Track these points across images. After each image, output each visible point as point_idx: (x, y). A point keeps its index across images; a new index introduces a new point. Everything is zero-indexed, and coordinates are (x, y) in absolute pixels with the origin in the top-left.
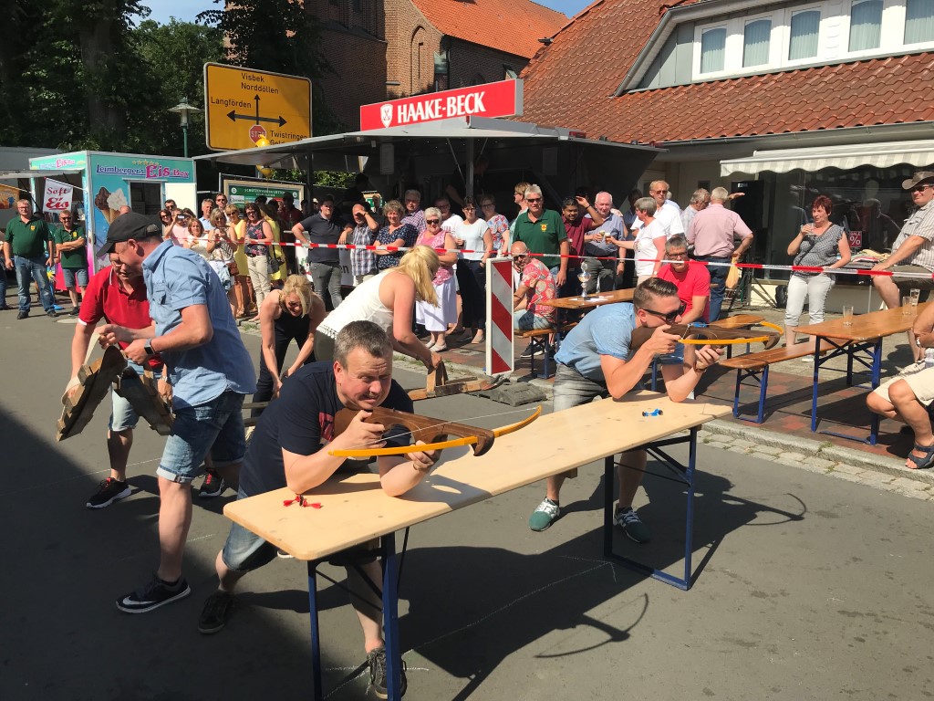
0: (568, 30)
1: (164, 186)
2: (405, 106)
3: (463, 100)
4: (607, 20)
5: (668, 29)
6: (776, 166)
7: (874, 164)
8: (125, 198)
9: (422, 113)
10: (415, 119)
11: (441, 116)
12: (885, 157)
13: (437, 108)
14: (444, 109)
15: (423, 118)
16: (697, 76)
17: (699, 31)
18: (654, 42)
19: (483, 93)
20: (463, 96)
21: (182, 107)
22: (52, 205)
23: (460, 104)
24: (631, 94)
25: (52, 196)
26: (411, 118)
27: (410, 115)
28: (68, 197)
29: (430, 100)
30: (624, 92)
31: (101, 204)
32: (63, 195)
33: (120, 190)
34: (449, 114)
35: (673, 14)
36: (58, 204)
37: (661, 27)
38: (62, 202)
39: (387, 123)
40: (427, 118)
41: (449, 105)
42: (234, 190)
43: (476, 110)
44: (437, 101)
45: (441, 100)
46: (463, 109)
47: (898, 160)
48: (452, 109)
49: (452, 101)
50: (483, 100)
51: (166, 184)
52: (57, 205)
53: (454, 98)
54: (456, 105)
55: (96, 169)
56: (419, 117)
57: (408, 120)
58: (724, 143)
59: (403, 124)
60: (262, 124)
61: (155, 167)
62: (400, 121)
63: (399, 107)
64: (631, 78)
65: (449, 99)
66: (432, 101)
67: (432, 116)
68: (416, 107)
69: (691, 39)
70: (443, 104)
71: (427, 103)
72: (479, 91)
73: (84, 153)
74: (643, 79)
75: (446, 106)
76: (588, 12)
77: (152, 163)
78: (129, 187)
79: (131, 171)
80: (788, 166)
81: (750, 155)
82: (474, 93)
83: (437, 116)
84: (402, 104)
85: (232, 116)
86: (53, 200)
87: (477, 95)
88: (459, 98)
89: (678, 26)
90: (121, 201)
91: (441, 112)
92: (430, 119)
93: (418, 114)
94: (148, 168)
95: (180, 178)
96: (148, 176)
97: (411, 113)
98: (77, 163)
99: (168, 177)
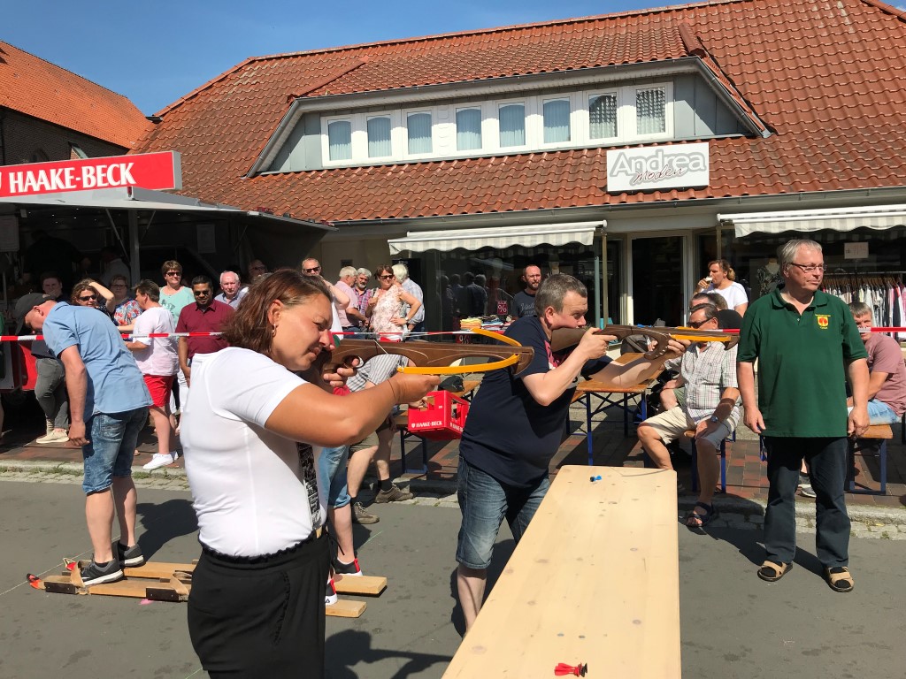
0: (178, 109)
2: (20, 174)
3: (104, 171)
4: (219, 103)
5: (296, 117)
6: (440, 245)
7: (521, 244)
9: (46, 183)
10: (36, 188)
11: (74, 187)
12: (529, 238)
13: (68, 177)
14: (78, 179)
15: (48, 188)
16: (327, 163)
17: (325, 122)
18: (283, 128)
19: (131, 165)
20: (105, 166)
23: (100, 175)
24: (263, 176)
26: (30, 188)
27: (27, 184)
29: (57, 168)
30: (256, 174)
34: (85, 185)
35: (301, 104)
37: (290, 114)
40: (54, 188)
41: (85, 176)
43: (123, 182)
44: (67, 171)
45: (73, 169)
46: (105, 180)
47: (539, 241)
48: (89, 179)
49: (88, 171)
50: (131, 171)
53: (91, 169)
54: (95, 175)
56: (42, 187)
57: (26, 190)
58: (380, 224)
59: (17, 194)
62: (13, 190)
63: (12, 175)
64: (263, 160)
65: (84, 169)
66: (60, 170)
67: (62, 187)
68: (36, 176)
69: (319, 132)
70: (77, 173)
71: (53, 171)
72: (126, 162)
74: (273, 162)
75: (80, 175)
76: (196, 95)
80: (451, 245)
81: (405, 236)
82: (119, 163)
83: (68, 186)
84: (15, 171)
87: (123, 166)
88: (99, 168)
89: (304, 116)
91: (73, 182)
92: (59, 190)
93: (40, 183)
97: (30, 182)
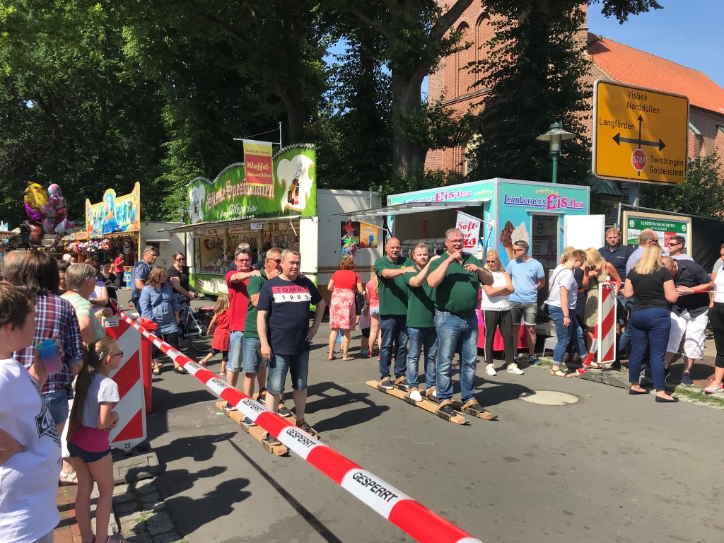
1: (562, 218)
8: (527, 233)
21: (557, 131)
28: (475, 233)
32: (471, 231)
33: (523, 224)
36: (467, 240)
38: (470, 239)
42: (632, 223)
51: (565, 216)
55: (506, 201)
60: (644, 148)
61: (555, 197)
73: (496, 180)
77: (552, 192)
78: (531, 217)
79: (533, 202)
85: (617, 139)
94: (549, 198)
95: (576, 210)
96: (549, 208)
98: (476, 194)
99: (565, 208)
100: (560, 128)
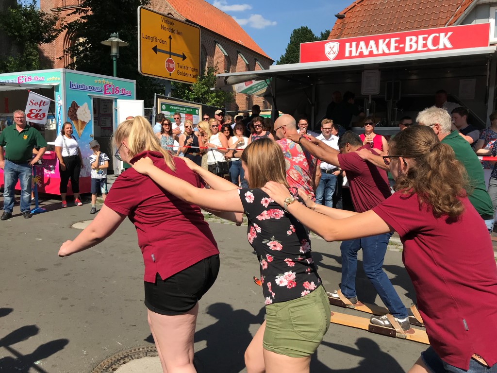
1: (116, 101)
2: (354, 44)
3: (425, 39)
8: (89, 111)
9: (374, 49)
10: (366, 53)
11: (398, 51)
13: (393, 44)
14: (401, 46)
15: (375, 52)
16: (492, 39)
17: (493, 11)
18: (466, 15)
19: (450, 34)
20: (426, 36)
21: (114, 39)
22: (32, 115)
23: (421, 42)
25: (34, 107)
26: (361, 53)
27: (359, 50)
29: (384, 38)
31: (72, 115)
32: (42, 107)
33: (86, 104)
34: (407, 49)
36: (37, 114)
38: (41, 113)
39: (331, 56)
40: (380, 52)
41: (408, 43)
42: (164, 107)
43: (441, 46)
44: (393, 40)
45: (398, 39)
46: (425, 45)
48: (411, 47)
49: (411, 40)
50: (450, 39)
51: (118, 100)
52: (36, 116)
53: (414, 38)
54: (417, 42)
55: (70, 86)
56: (371, 52)
57: (358, 54)
59: (350, 57)
60: (173, 58)
61: (110, 86)
62: (347, 54)
63: (347, 45)
65: (408, 39)
66: (387, 40)
67: (387, 51)
68: (367, 45)
69: (488, 17)
70: (403, 41)
71: (381, 41)
72: (446, 31)
73: (61, 70)
75: (404, 43)
77: (108, 82)
78: (92, 101)
79: (93, 89)
82: (439, 33)
83: (392, 50)
84: (351, 41)
85: (155, 49)
86: (33, 111)
87: (442, 35)
88: (421, 37)
89: (478, 6)
90: (86, 113)
91: (396, 48)
92: (384, 54)
93: (369, 49)
94: (105, 86)
95: (126, 96)
96: (105, 93)
97: (361, 49)
98: (48, 79)
99: (118, 94)
100: (117, 37)
